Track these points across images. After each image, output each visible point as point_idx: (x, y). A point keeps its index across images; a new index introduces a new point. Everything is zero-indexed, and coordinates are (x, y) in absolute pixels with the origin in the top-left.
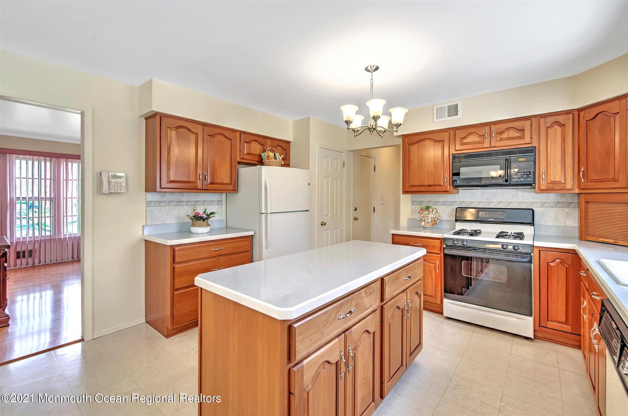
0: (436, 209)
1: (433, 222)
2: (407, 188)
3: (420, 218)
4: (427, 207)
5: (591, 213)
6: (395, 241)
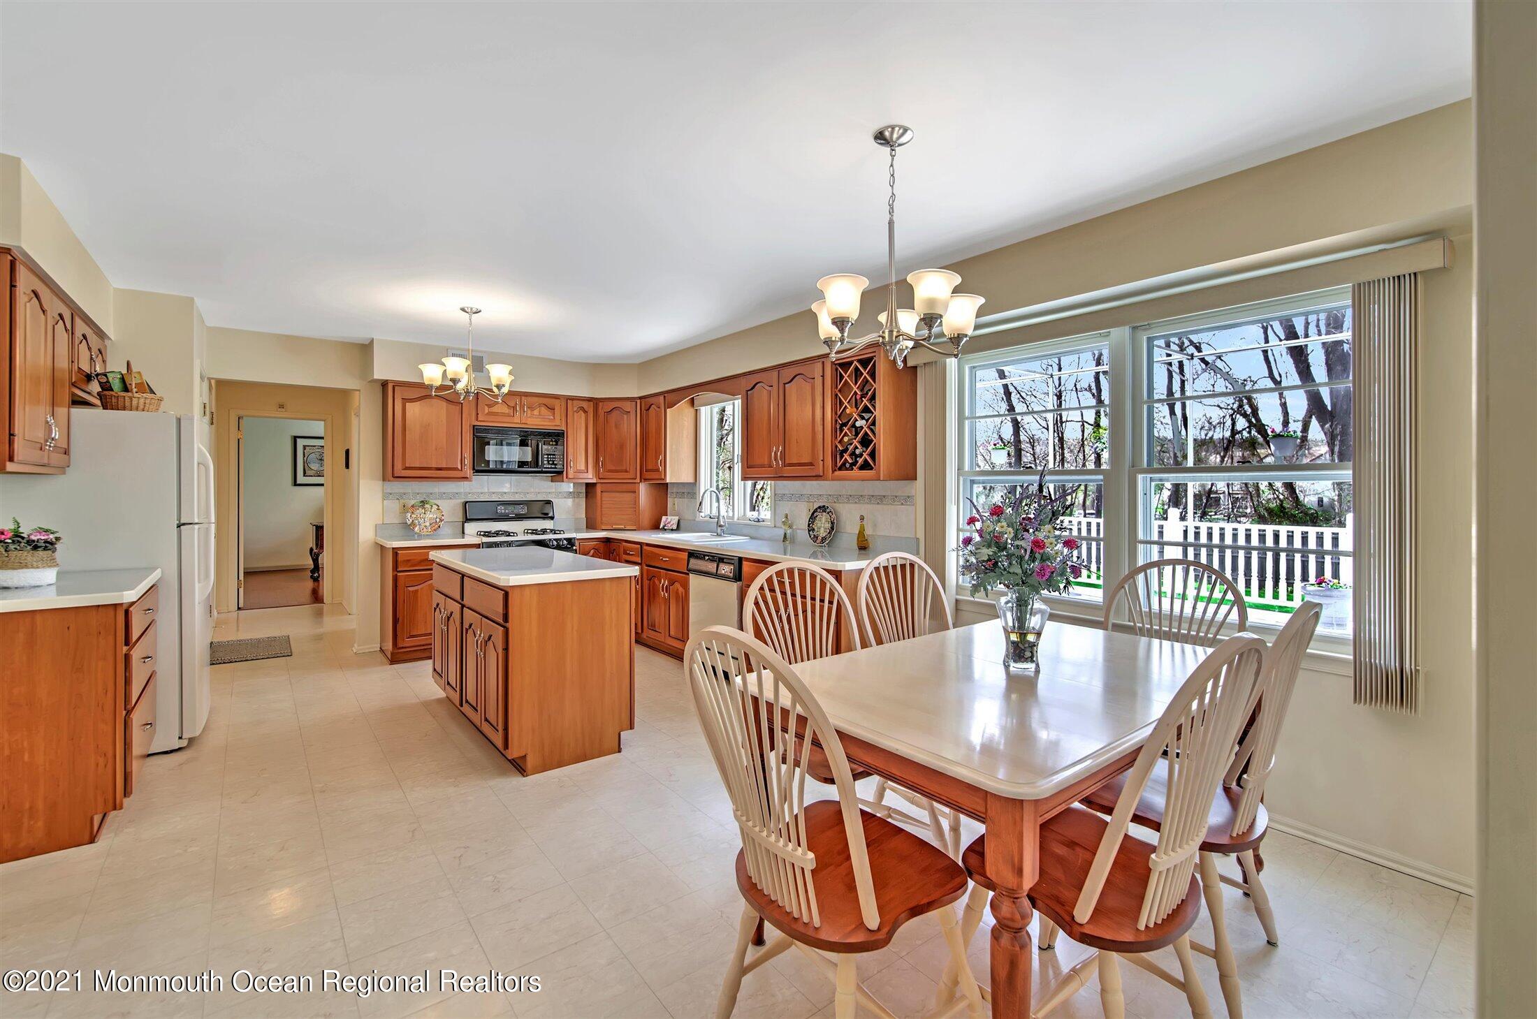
0: (438, 506)
1: (434, 525)
2: (399, 471)
3: (411, 520)
4: (422, 502)
5: (606, 500)
6: (400, 559)
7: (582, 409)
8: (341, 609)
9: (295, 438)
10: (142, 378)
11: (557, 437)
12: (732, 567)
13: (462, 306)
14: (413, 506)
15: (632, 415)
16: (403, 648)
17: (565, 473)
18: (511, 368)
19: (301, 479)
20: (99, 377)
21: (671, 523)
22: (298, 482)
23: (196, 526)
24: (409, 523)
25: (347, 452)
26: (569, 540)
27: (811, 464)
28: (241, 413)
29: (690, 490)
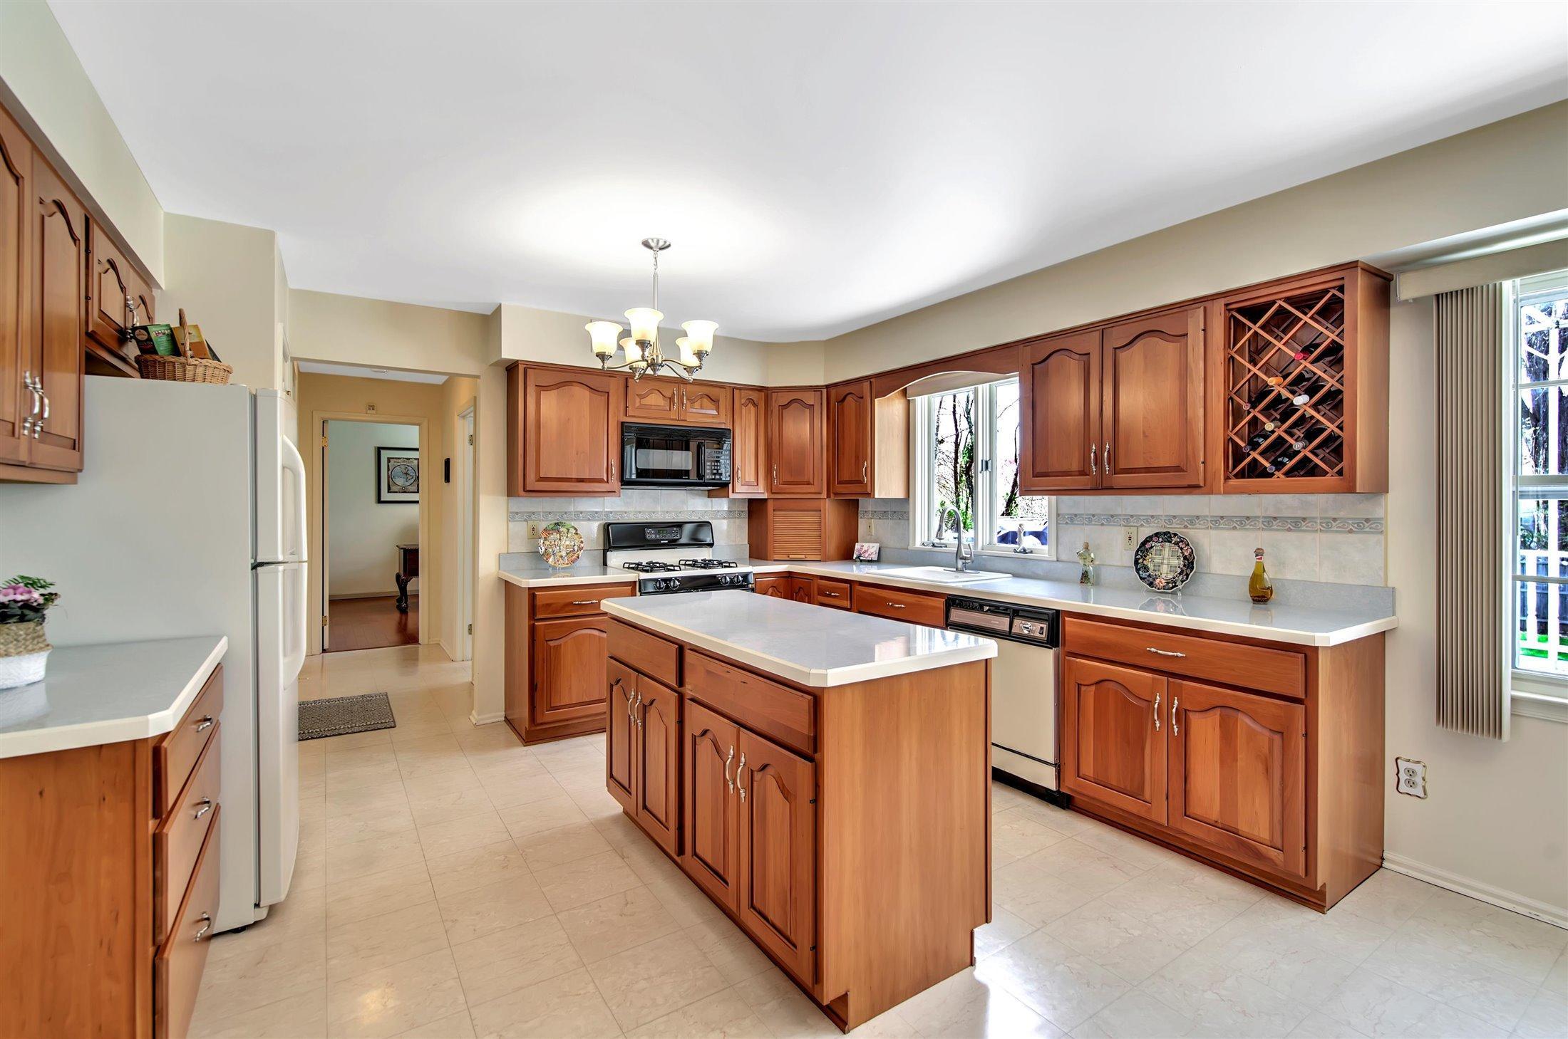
0: (575, 529)
1: (571, 554)
2: (532, 483)
3: (543, 549)
4: (557, 524)
5: (780, 523)
6: (538, 602)
7: (751, 401)
8: (439, 653)
9: (379, 450)
10: (200, 336)
11: (720, 436)
12: (1045, 626)
13: (644, 238)
14: (545, 530)
15: (817, 408)
16: (542, 724)
17: (730, 485)
18: (717, 326)
19: (386, 496)
20: (137, 332)
21: (869, 552)
22: (382, 499)
23: (281, 568)
24: (542, 551)
25: (447, 462)
26: (745, 576)
27: (1177, 469)
28: (326, 415)
29: (900, 509)
